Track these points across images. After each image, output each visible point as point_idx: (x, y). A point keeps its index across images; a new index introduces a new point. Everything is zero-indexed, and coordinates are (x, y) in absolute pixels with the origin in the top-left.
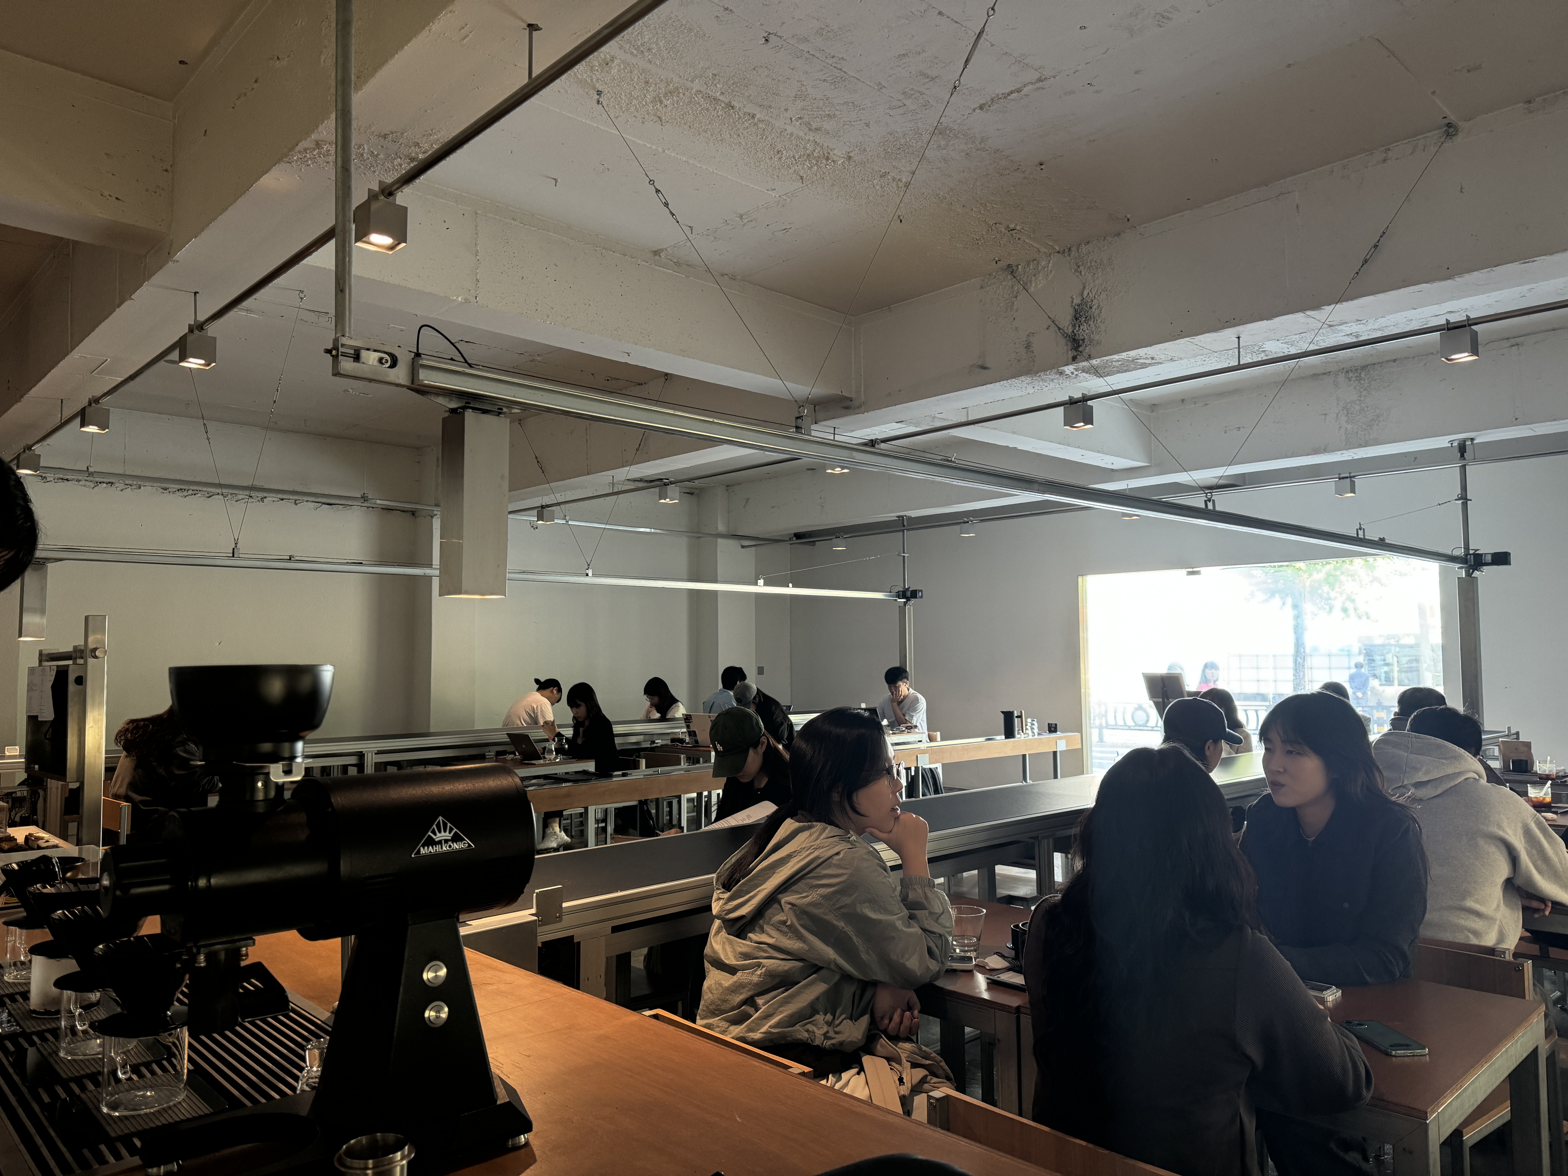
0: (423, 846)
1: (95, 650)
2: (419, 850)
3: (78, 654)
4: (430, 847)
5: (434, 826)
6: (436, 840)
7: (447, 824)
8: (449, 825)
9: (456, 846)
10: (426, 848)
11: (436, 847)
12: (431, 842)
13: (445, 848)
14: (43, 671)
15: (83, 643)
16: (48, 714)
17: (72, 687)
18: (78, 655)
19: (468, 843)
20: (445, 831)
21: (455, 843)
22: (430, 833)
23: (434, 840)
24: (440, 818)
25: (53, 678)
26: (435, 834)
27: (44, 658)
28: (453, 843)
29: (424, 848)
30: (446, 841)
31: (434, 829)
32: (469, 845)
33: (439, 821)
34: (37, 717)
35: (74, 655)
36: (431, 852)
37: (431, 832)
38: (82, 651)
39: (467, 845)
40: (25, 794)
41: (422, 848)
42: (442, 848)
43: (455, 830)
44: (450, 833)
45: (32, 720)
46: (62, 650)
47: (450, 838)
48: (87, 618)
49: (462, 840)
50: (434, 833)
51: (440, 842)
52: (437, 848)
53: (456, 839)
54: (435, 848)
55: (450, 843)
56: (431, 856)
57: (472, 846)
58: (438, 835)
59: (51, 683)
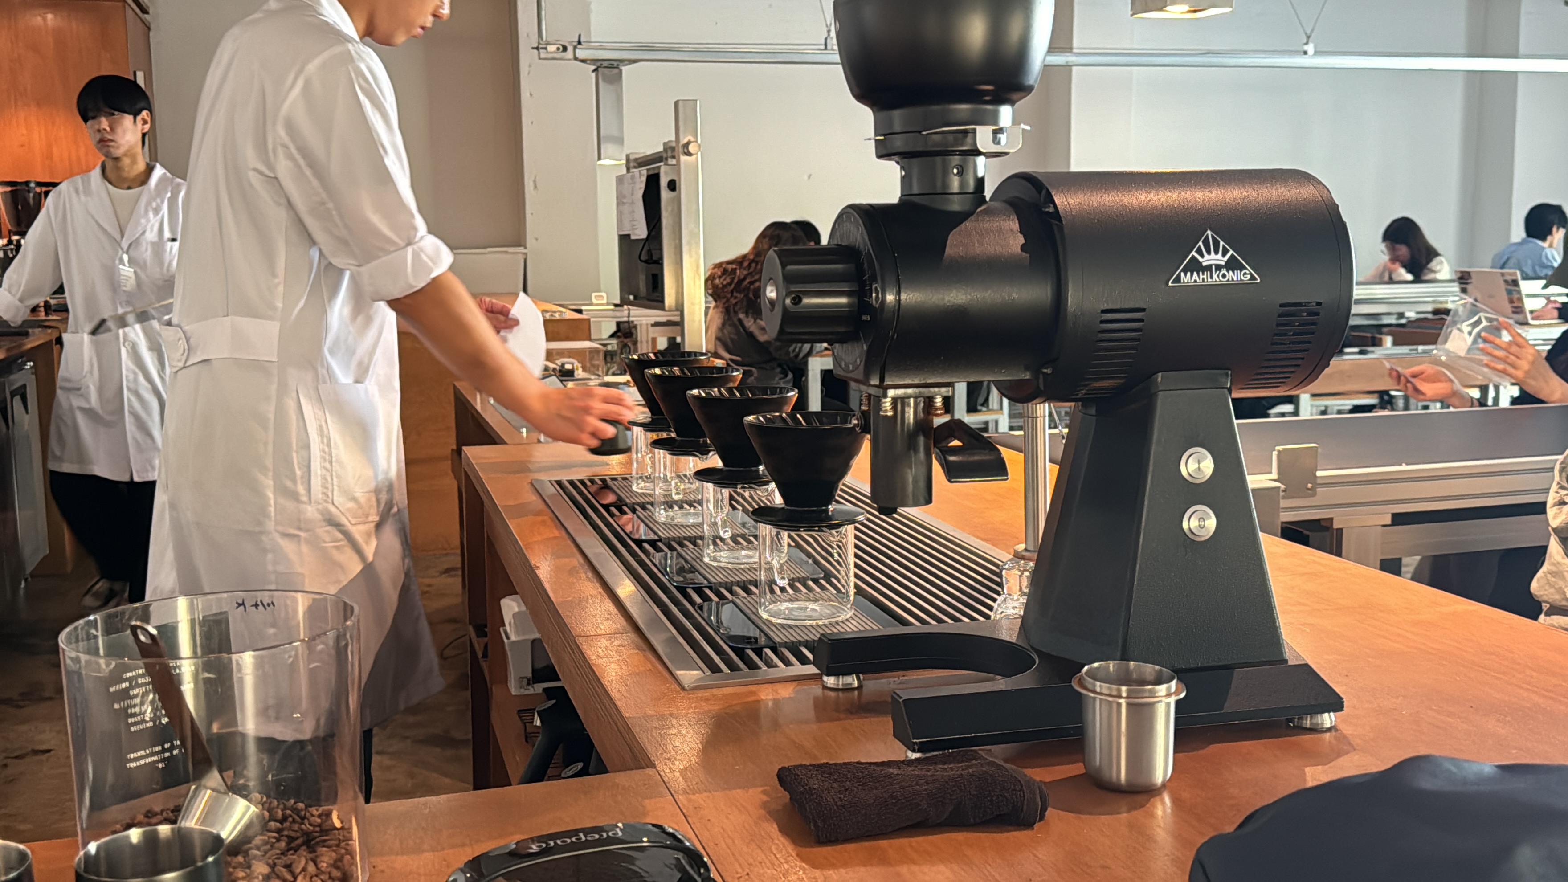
0: (1185, 271)
1: (687, 145)
2: (1179, 276)
3: (670, 152)
4: (1195, 274)
5: (1200, 244)
6: (1204, 264)
7: (1219, 242)
8: (1222, 243)
9: (1234, 276)
10: (1189, 274)
11: (1203, 274)
12: (1195, 267)
13: (1217, 278)
14: (633, 177)
15: (673, 139)
16: (641, 232)
17: (665, 194)
18: (669, 154)
19: (1251, 274)
20: (1216, 253)
21: (1231, 272)
22: (1194, 253)
23: (1201, 263)
24: (1209, 233)
25: (643, 185)
26: (1202, 256)
27: (632, 165)
28: (1228, 271)
29: (1186, 275)
30: (1218, 268)
31: (1200, 247)
32: (1253, 278)
33: (1207, 236)
34: (629, 236)
35: (665, 155)
36: (1195, 281)
37: (1197, 252)
38: (673, 149)
39: (1249, 276)
40: (616, 348)
41: (1182, 274)
42: (1212, 277)
43: (1231, 252)
44: (1224, 255)
45: (624, 239)
46: (649, 153)
47: (1223, 263)
48: (676, 104)
49: (1242, 268)
50: (1199, 251)
51: (1209, 268)
52: (1205, 276)
53: (1232, 265)
54: (1201, 277)
55: (1224, 271)
56: (1195, 287)
57: (1256, 279)
58: (1206, 257)
59: (642, 191)
